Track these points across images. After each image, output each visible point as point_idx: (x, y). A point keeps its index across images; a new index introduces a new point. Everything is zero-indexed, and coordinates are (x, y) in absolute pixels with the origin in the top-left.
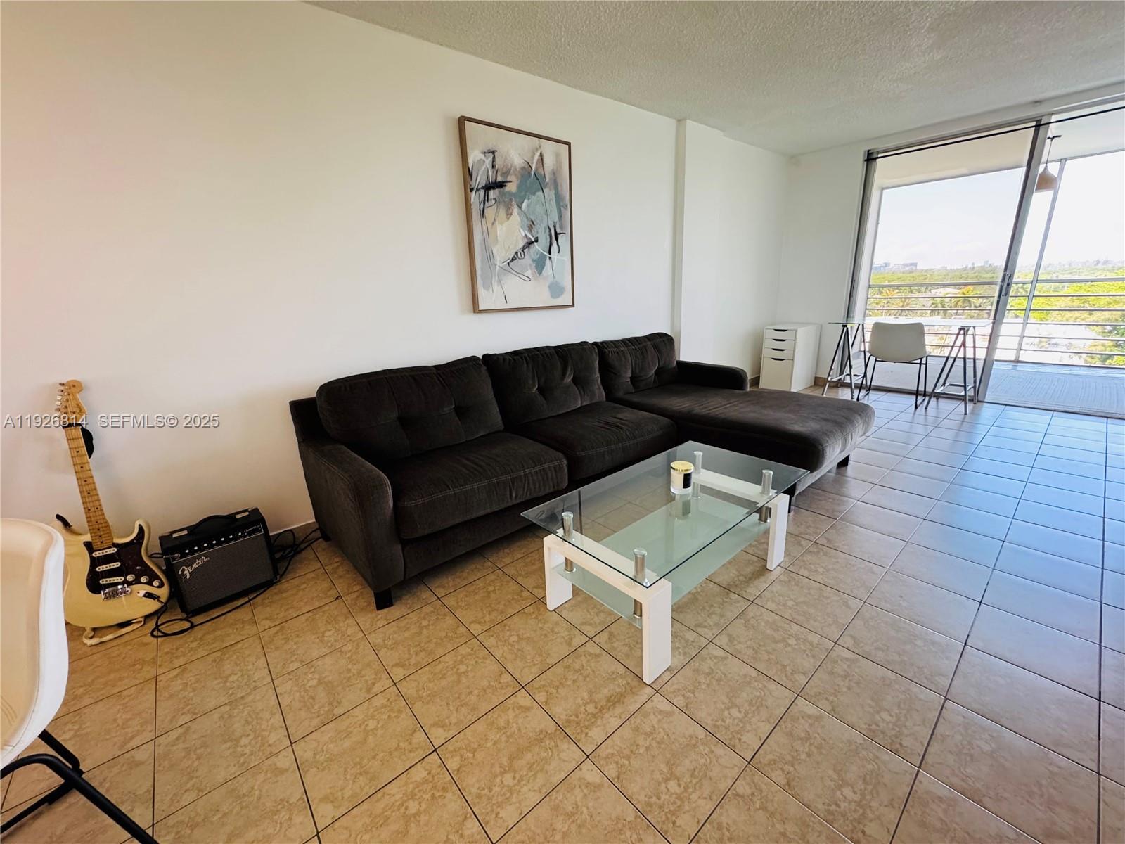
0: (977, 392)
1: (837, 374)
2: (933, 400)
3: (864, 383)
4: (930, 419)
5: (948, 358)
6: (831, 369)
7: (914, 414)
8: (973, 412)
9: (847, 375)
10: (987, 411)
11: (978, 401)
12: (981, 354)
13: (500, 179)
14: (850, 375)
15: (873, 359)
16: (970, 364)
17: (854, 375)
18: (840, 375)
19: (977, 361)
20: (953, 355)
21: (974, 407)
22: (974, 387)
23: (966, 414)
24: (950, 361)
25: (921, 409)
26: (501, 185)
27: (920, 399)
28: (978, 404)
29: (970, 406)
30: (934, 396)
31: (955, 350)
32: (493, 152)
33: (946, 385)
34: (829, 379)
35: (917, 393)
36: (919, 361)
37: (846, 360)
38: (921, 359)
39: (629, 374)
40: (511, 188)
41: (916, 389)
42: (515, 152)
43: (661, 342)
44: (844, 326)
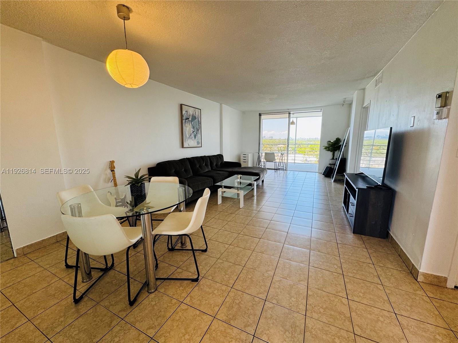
0: (286, 169)
2: (278, 171)
3: (264, 167)
4: (278, 174)
5: (279, 162)
6: (257, 164)
7: (275, 174)
8: (286, 172)
10: (288, 172)
12: (286, 162)
13: (188, 117)
15: (265, 161)
16: (284, 163)
17: (262, 166)
18: (259, 166)
20: (280, 161)
22: (285, 167)
23: (284, 173)
24: (280, 163)
25: (276, 172)
26: (188, 119)
27: (276, 170)
29: (285, 171)
31: (281, 160)
32: (187, 111)
33: (280, 167)
35: (275, 169)
36: (274, 162)
37: (259, 161)
39: (215, 164)
40: (190, 119)
42: (191, 111)
43: (220, 156)
44: (259, 153)
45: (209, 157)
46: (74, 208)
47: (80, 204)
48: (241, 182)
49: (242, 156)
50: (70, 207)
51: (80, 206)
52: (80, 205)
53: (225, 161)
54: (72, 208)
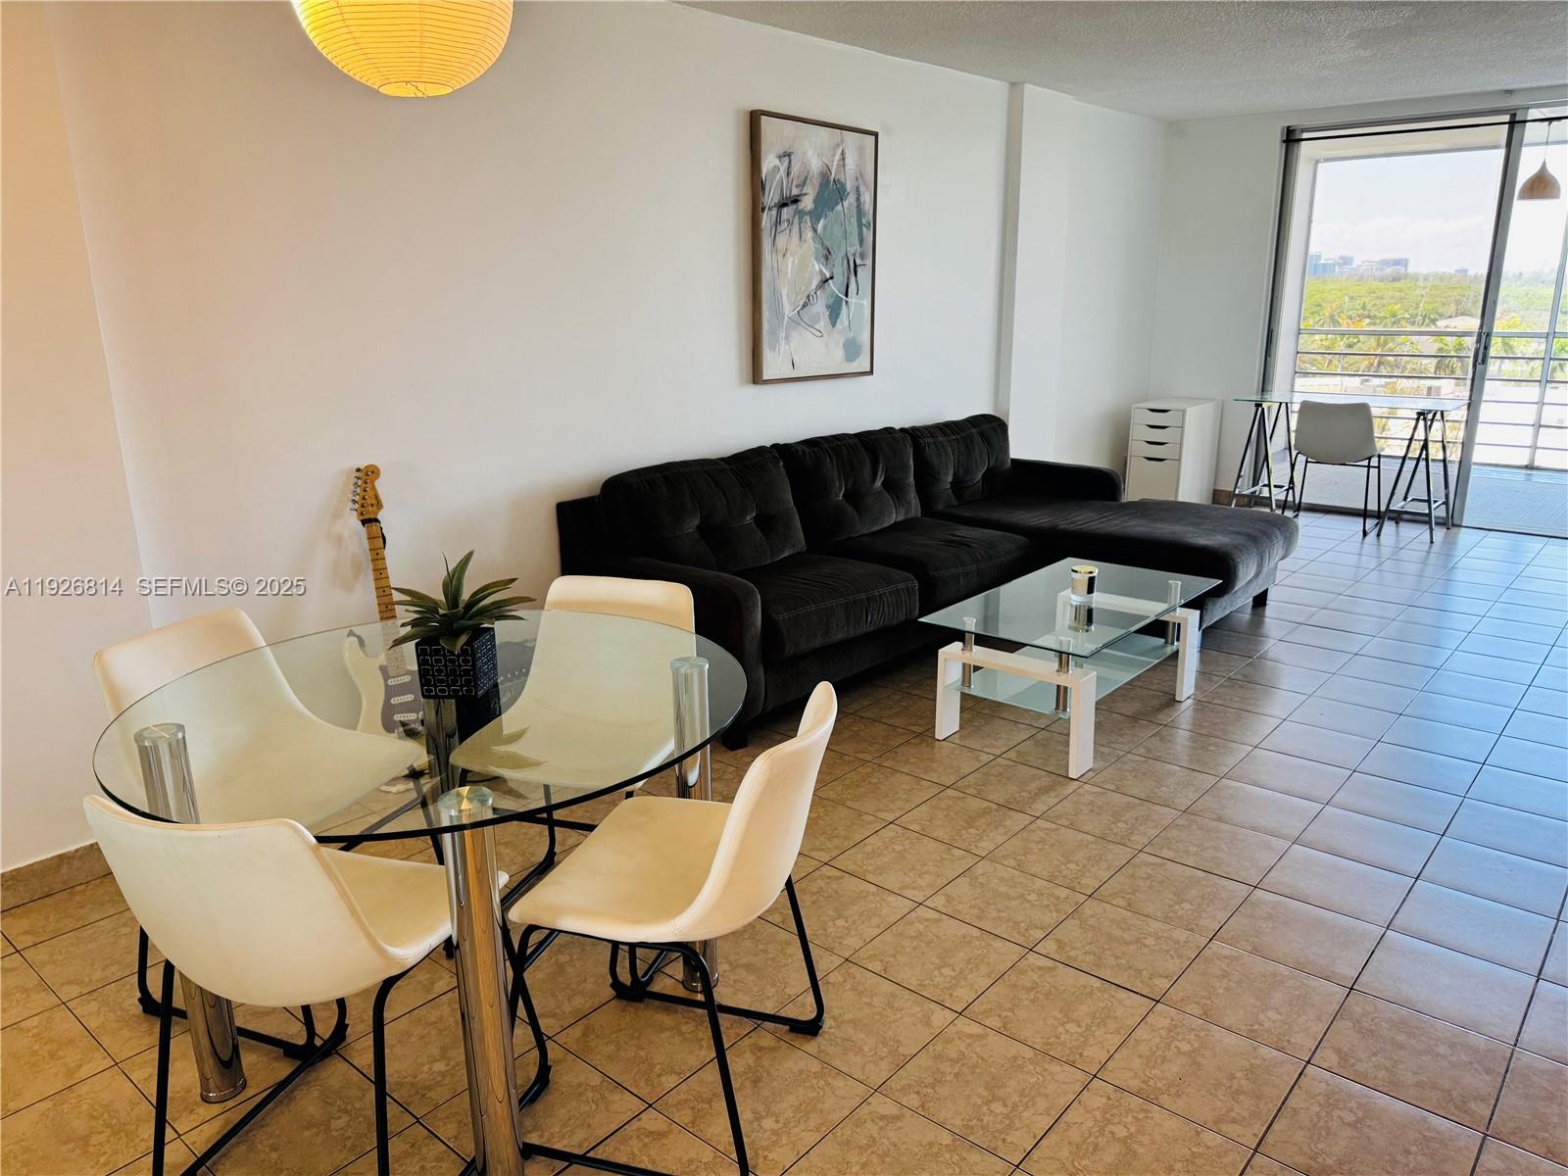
0: (1448, 513)
1: (1248, 486)
2: (1387, 524)
3: (1290, 498)
4: (1386, 551)
6: (1239, 476)
7: (1362, 543)
8: (1443, 541)
9: (1265, 485)
10: (1465, 537)
11: (1453, 525)
12: (1454, 455)
14: (1269, 485)
15: (1301, 459)
16: (1436, 470)
17: (1275, 486)
18: (1253, 486)
19: (1449, 465)
21: (1446, 533)
22: (1446, 503)
23: (1432, 542)
25: (1372, 535)
27: (1370, 523)
28: (1454, 530)
29: (1439, 533)
30: (1390, 519)
33: (1409, 499)
34: (1237, 492)
35: (1364, 514)
36: (1366, 463)
37: (1262, 461)
38: (1370, 459)
39: (950, 479)
41: (1363, 507)
43: (989, 429)
44: (1258, 405)
45: (914, 434)
46: (156, 747)
47: (181, 728)
48: (1090, 611)
49: (1141, 418)
50: (136, 741)
51: (184, 738)
52: (180, 735)
53: (1013, 460)
54: (146, 747)
